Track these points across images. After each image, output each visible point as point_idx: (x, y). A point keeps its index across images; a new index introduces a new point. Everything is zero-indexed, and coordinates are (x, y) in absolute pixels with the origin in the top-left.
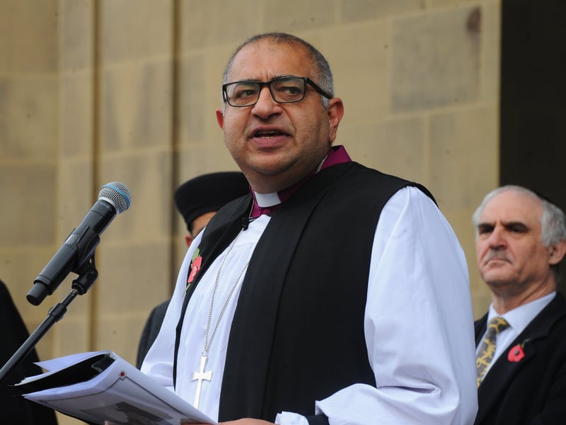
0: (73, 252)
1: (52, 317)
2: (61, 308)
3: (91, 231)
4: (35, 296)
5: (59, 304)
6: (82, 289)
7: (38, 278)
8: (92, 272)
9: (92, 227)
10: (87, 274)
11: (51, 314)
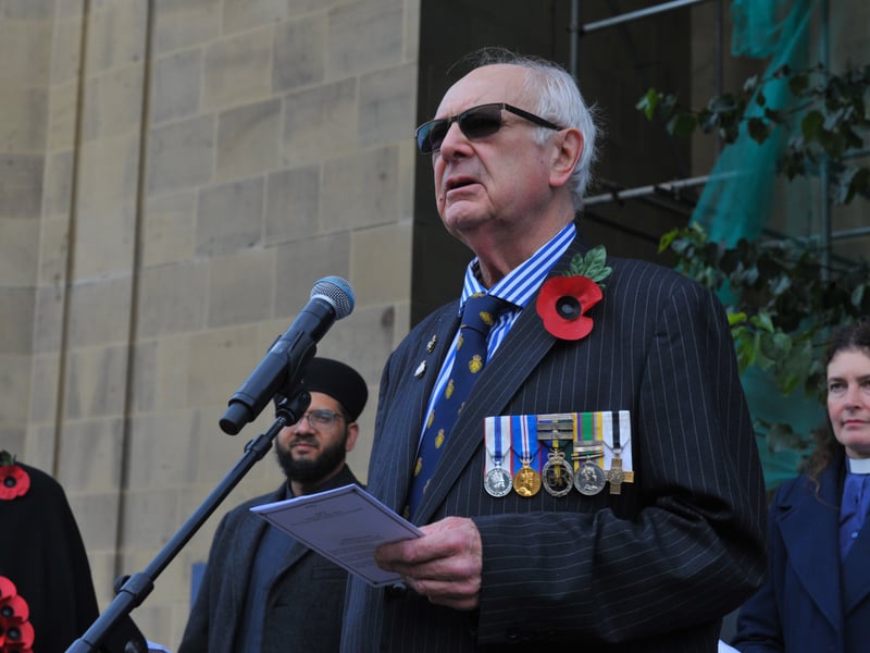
0: (284, 363)
1: (254, 454)
2: (265, 441)
3: (307, 337)
4: (234, 420)
5: (262, 436)
6: (292, 416)
7: (235, 396)
8: (304, 396)
9: (308, 332)
10: (298, 398)
11: (251, 450)
